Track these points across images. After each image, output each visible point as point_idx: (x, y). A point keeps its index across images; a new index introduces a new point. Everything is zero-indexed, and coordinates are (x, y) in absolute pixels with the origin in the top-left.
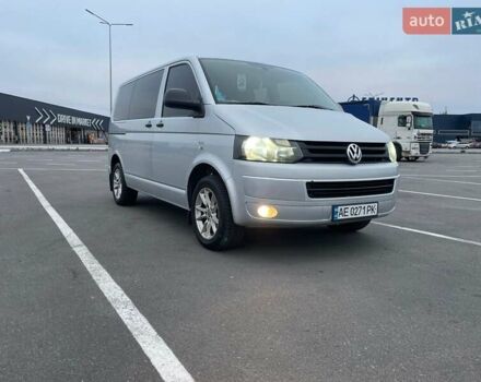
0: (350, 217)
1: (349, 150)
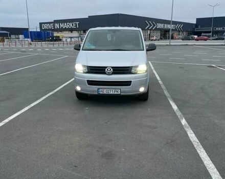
0: (106, 93)
1: (106, 69)
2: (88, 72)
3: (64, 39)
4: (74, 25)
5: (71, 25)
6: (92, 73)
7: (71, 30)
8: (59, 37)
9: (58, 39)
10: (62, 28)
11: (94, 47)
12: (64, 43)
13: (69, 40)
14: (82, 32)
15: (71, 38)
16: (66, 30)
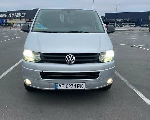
0: (66, 88)
1: (67, 58)
2: (41, 61)
3: (15, 25)
4: (22, 15)
5: (20, 15)
6: (47, 62)
7: (20, 19)
8: (11, 23)
9: (10, 25)
10: (13, 17)
11: (47, 29)
12: (14, 28)
13: (18, 26)
14: (28, 20)
15: (20, 24)
16: (16, 18)
